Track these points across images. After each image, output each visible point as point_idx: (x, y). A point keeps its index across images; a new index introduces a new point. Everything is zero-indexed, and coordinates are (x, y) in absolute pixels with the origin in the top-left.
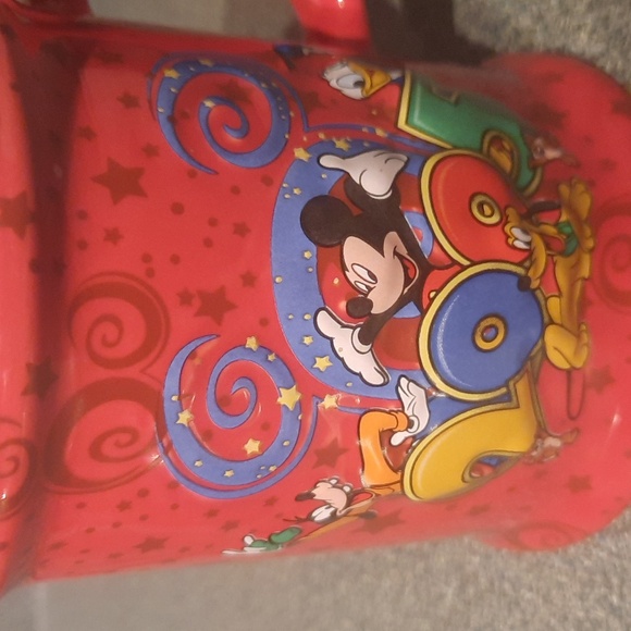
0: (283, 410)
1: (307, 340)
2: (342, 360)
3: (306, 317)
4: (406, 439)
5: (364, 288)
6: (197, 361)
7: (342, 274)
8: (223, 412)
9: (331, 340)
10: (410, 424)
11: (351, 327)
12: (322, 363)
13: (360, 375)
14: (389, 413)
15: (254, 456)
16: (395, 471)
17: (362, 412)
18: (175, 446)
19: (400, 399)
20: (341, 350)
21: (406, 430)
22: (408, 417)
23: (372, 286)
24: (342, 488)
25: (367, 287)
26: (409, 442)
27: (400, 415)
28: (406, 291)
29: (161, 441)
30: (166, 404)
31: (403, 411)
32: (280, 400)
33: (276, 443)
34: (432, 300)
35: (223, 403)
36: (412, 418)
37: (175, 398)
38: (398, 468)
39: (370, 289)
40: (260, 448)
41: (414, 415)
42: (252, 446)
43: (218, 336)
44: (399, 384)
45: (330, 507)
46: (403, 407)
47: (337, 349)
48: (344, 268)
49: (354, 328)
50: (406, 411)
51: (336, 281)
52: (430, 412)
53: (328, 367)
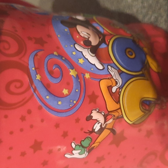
0: (73, 77)
1: (74, 53)
2: (87, 59)
3: (71, 46)
4: (117, 89)
5: (87, 37)
6: (38, 57)
7: (79, 35)
8: (52, 76)
9: (82, 52)
10: (117, 83)
11: (87, 49)
12: (81, 61)
13: (94, 65)
14: (108, 79)
15: (67, 95)
16: (117, 103)
17: (99, 80)
18: (38, 89)
19: (110, 74)
20: (86, 55)
21: (116, 85)
22: (115, 80)
23: (89, 37)
24: (101, 113)
25: (88, 37)
26: (118, 90)
27: (112, 79)
28: (100, 40)
29: (32, 86)
30: (31, 71)
31: (112, 78)
32: (70, 73)
33: (73, 90)
34: (109, 42)
35: (51, 73)
36: (116, 80)
37: (33, 69)
38: (118, 102)
39: (89, 38)
40: (68, 92)
41: (116, 79)
42: (65, 92)
43: (44, 50)
44: (108, 68)
45: (99, 123)
46: (112, 76)
47: (84, 55)
48: (79, 33)
49: (88, 49)
50: (114, 78)
51: (78, 37)
52: (121, 78)
53: (83, 62)
